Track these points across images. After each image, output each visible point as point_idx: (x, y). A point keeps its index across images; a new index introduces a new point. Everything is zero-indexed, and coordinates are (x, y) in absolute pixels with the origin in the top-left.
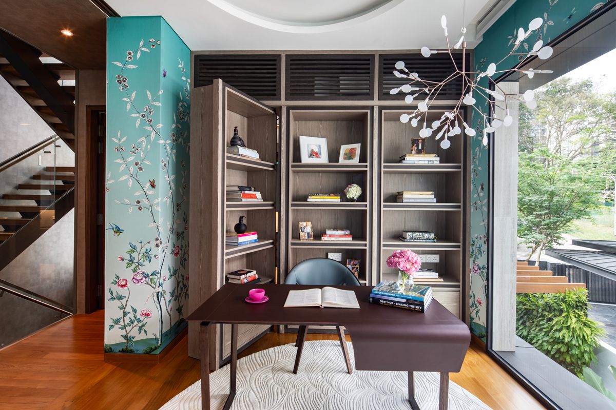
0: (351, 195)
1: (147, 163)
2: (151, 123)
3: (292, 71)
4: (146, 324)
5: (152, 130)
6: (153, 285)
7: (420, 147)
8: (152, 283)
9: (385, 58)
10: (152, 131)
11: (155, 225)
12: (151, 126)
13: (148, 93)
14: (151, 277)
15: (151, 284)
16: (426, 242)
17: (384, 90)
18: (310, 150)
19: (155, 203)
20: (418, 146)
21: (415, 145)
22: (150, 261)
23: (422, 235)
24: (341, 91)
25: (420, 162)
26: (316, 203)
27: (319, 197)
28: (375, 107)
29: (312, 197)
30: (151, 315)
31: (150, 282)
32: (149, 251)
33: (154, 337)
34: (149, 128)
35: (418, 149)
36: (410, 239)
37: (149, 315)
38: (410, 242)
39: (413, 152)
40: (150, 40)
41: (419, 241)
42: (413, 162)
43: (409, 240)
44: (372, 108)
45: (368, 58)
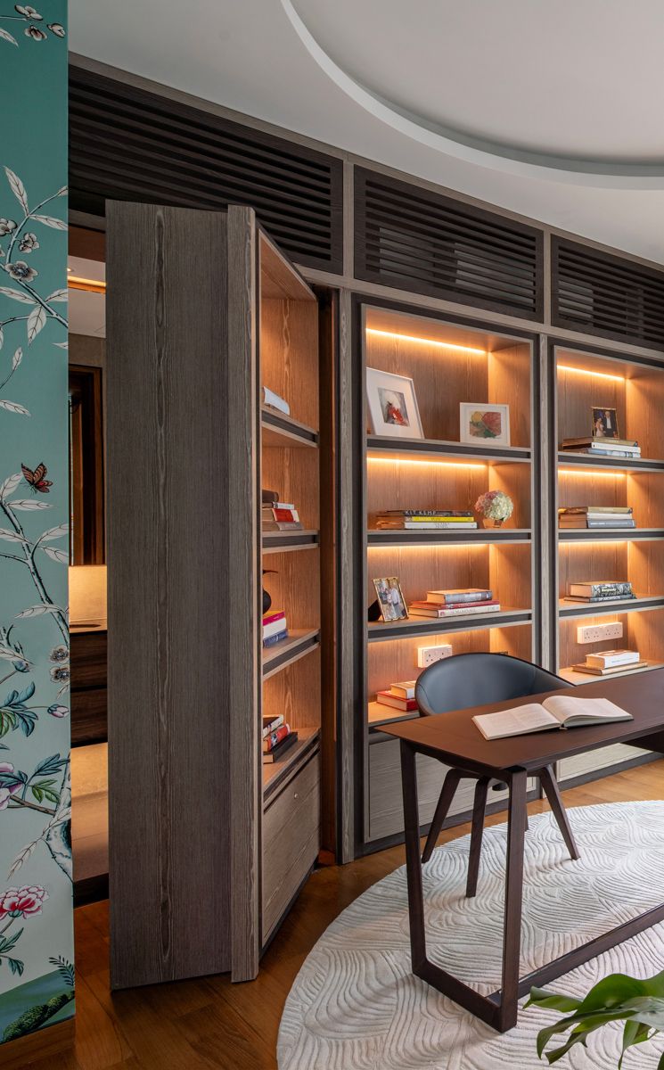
0: (499, 514)
1: (11, 409)
2: (30, 280)
3: (370, 210)
4: (16, 938)
5: (31, 302)
6: (46, 804)
7: (609, 426)
8: (40, 799)
9: (563, 246)
10: (32, 308)
11: (52, 609)
12: (27, 289)
13: (13, 179)
14: (38, 779)
15: (35, 802)
16: (621, 599)
17: (561, 308)
18: (385, 405)
19: (47, 538)
20: (604, 422)
21: (600, 420)
22: (29, 731)
23: (615, 587)
24: (458, 282)
25: (615, 454)
26: (423, 532)
27: (429, 519)
28: (542, 336)
29: (414, 519)
30: (38, 903)
31: (30, 798)
32: (22, 697)
33: (56, 968)
34: (18, 295)
35: (605, 428)
36: (597, 596)
37: (33, 904)
38: (598, 601)
39: (599, 433)
40: (21, 8)
41: (611, 598)
42: (603, 452)
43: (596, 599)
44: (536, 337)
45: (532, 235)
